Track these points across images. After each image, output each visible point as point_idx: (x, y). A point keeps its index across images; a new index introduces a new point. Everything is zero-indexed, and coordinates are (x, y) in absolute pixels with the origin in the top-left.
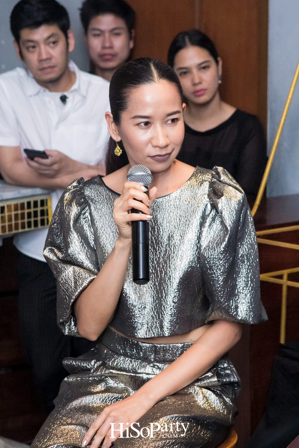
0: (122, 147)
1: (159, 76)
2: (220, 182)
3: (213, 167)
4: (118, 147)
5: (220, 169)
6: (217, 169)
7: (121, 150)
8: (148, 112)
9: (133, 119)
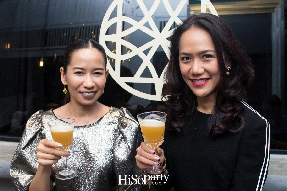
0: (67, 89)
1: (92, 46)
2: (125, 117)
3: (121, 107)
4: (65, 88)
5: (124, 109)
6: (123, 109)
7: (66, 91)
8: (82, 65)
9: (73, 70)
